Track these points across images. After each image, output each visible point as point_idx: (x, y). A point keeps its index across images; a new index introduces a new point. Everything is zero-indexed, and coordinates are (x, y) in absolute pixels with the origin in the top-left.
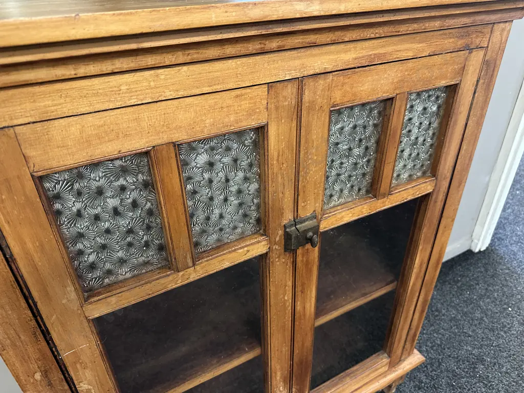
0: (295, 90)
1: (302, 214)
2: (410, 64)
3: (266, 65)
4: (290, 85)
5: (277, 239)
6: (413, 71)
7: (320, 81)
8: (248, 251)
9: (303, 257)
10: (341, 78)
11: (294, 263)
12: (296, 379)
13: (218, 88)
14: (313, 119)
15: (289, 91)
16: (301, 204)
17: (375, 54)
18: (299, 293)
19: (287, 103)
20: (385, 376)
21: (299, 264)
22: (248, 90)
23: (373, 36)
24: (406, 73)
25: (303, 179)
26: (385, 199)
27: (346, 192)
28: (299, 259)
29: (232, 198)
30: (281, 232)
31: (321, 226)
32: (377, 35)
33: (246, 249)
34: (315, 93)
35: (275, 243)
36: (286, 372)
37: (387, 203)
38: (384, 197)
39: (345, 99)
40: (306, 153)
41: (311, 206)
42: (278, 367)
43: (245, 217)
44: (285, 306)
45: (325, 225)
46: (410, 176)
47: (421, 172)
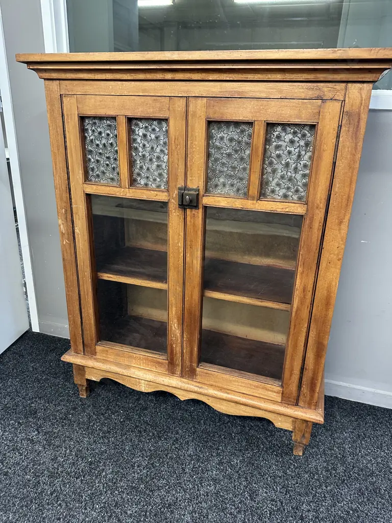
0: (185, 103)
1: (190, 185)
3: (169, 87)
4: (181, 99)
5: (174, 196)
6: (267, 107)
7: (199, 101)
8: (157, 195)
9: (191, 218)
10: (212, 101)
11: (185, 219)
13: (147, 94)
14: (196, 123)
15: (181, 102)
16: (189, 178)
17: (235, 91)
18: (188, 247)
19: (180, 109)
21: (188, 223)
22: (159, 98)
23: (228, 79)
24: (261, 108)
25: (190, 160)
26: (255, 202)
27: (227, 186)
28: (188, 218)
29: (154, 160)
30: (176, 192)
31: (203, 201)
32: (231, 79)
33: (155, 192)
34: (196, 107)
35: (173, 198)
36: (180, 312)
37: (257, 206)
38: (254, 200)
39: (216, 115)
40: (192, 143)
41: (196, 182)
42: (174, 302)
43: (160, 175)
44: (179, 251)
45: (207, 201)
46: (285, 196)
47: (296, 196)
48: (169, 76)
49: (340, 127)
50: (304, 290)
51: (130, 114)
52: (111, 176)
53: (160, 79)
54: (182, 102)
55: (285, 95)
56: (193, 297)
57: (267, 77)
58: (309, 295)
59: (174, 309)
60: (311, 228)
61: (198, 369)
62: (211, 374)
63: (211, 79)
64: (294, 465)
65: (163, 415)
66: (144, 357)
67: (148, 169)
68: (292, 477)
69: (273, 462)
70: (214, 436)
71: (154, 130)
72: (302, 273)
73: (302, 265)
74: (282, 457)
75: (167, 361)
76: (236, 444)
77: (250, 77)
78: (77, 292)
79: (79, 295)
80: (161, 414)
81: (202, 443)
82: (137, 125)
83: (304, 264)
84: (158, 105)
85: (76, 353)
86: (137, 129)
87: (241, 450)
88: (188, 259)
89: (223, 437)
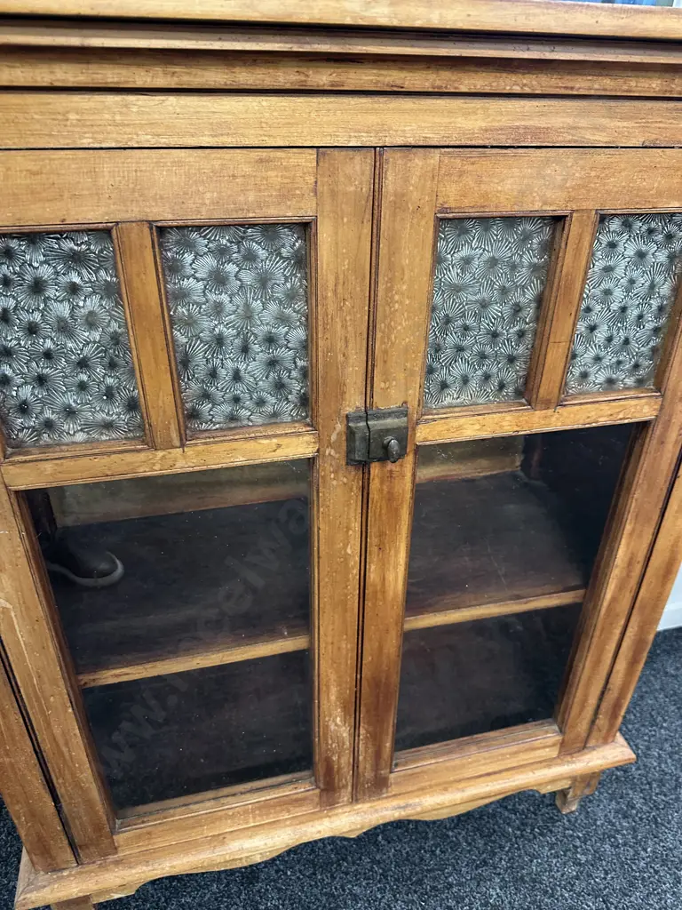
0: (368, 169)
1: (381, 403)
2: (602, 157)
3: (313, 115)
4: (358, 157)
5: (334, 437)
6: (607, 172)
7: (416, 160)
8: (279, 446)
9: (382, 482)
10: (458, 161)
11: (365, 490)
12: (368, 711)
13: (229, 141)
14: (403, 228)
15: (357, 166)
16: (379, 384)
17: (526, 128)
18: (373, 549)
19: (352, 189)
20: (549, 766)
21: (374, 495)
22: (279, 153)
23: (517, 89)
24: (593, 174)
25: (382, 338)
26: (550, 412)
27: (473, 384)
28: (375, 485)
29: (256, 348)
30: (340, 427)
31: (418, 435)
32: (527, 90)
33: (275, 441)
34: (406, 180)
35: (330, 445)
36: (348, 694)
37: (554, 419)
38: (548, 408)
39: (466, 202)
40: (389, 290)
41: (397, 390)
42: (333, 677)
43: (280, 386)
44: (347, 564)
45: (426, 434)
46: (610, 382)
47: (633, 379)
48: (323, 77)
50: (630, 563)
51: (165, 214)
52: (101, 416)
53: (288, 86)
54: (359, 168)
55: (654, 136)
56: (385, 651)
57: (625, 87)
58: (638, 569)
59: (334, 690)
60: (662, 443)
61: (392, 776)
62: (422, 772)
63: (464, 89)
66: (257, 805)
67: (237, 377)
71: (250, 257)
72: (631, 534)
73: (633, 521)
75: (317, 791)
77: (581, 84)
78: (29, 749)
79: (38, 752)
83: (637, 516)
84: (274, 177)
85: (54, 870)
88: (373, 576)
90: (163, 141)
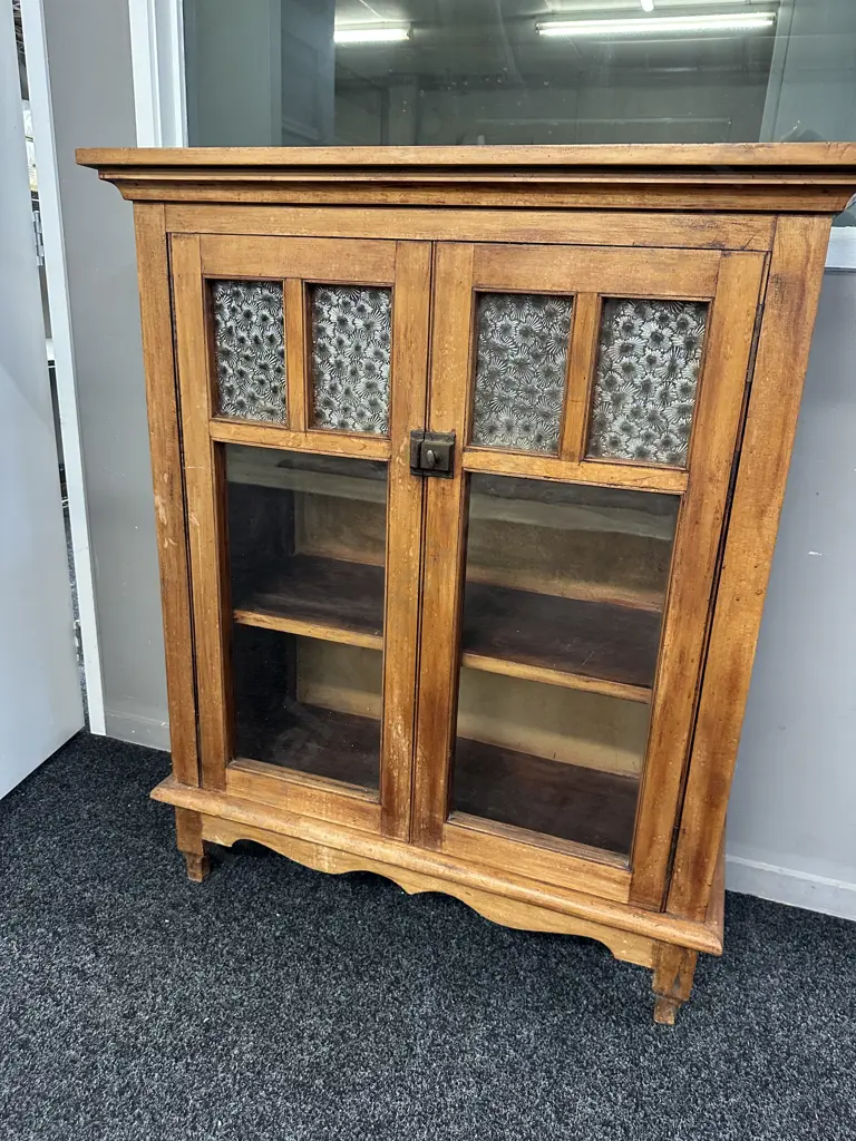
0: (427, 255)
1: (436, 427)
2: (598, 254)
3: (394, 220)
4: (421, 246)
5: (402, 448)
6: (604, 264)
7: (459, 250)
8: (365, 447)
9: (437, 496)
10: (487, 251)
11: (424, 499)
14: (450, 296)
15: (421, 253)
16: (434, 412)
17: (535, 231)
18: (429, 558)
19: (417, 267)
21: (431, 507)
22: (374, 243)
23: (521, 204)
24: (592, 265)
25: (437, 375)
26: (575, 464)
27: (516, 430)
28: (431, 497)
29: (361, 373)
30: (406, 441)
31: (464, 461)
32: (528, 204)
33: (362, 441)
34: (452, 263)
35: (399, 454)
36: (408, 701)
37: (579, 473)
38: (572, 461)
39: (494, 281)
40: (441, 339)
41: (449, 420)
42: (396, 677)
43: (374, 404)
44: (409, 567)
45: (471, 460)
46: (642, 453)
47: (665, 454)
48: (395, 197)
49: (761, 308)
50: (682, 657)
51: (312, 276)
52: (269, 405)
53: (377, 202)
54: (423, 253)
55: (643, 238)
56: (439, 668)
57: (604, 202)
58: (693, 668)
59: (397, 692)
60: (696, 522)
61: (446, 826)
62: (475, 838)
63: (484, 204)
64: (656, 1046)
65: (369, 926)
66: (329, 795)
67: (347, 392)
68: (651, 1074)
69: (609, 1036)
70: (478, 974)
71: (361, 309)
72: (678, 620)
73: (677, 606)
74: (629, 1026)
75: (379, 808)
76: (528, 994)
77: (569, 200)
79: (194, 657)
80: (363, 924)
81: (453, 991)
82: (326, 299)
83: (680, 601)
84: (371, 257)
85: (183, 783)
86: (326, 308)
87: (537, 1009)
88: (429, 584)
89: (498, 978)
90: (313, 233)
